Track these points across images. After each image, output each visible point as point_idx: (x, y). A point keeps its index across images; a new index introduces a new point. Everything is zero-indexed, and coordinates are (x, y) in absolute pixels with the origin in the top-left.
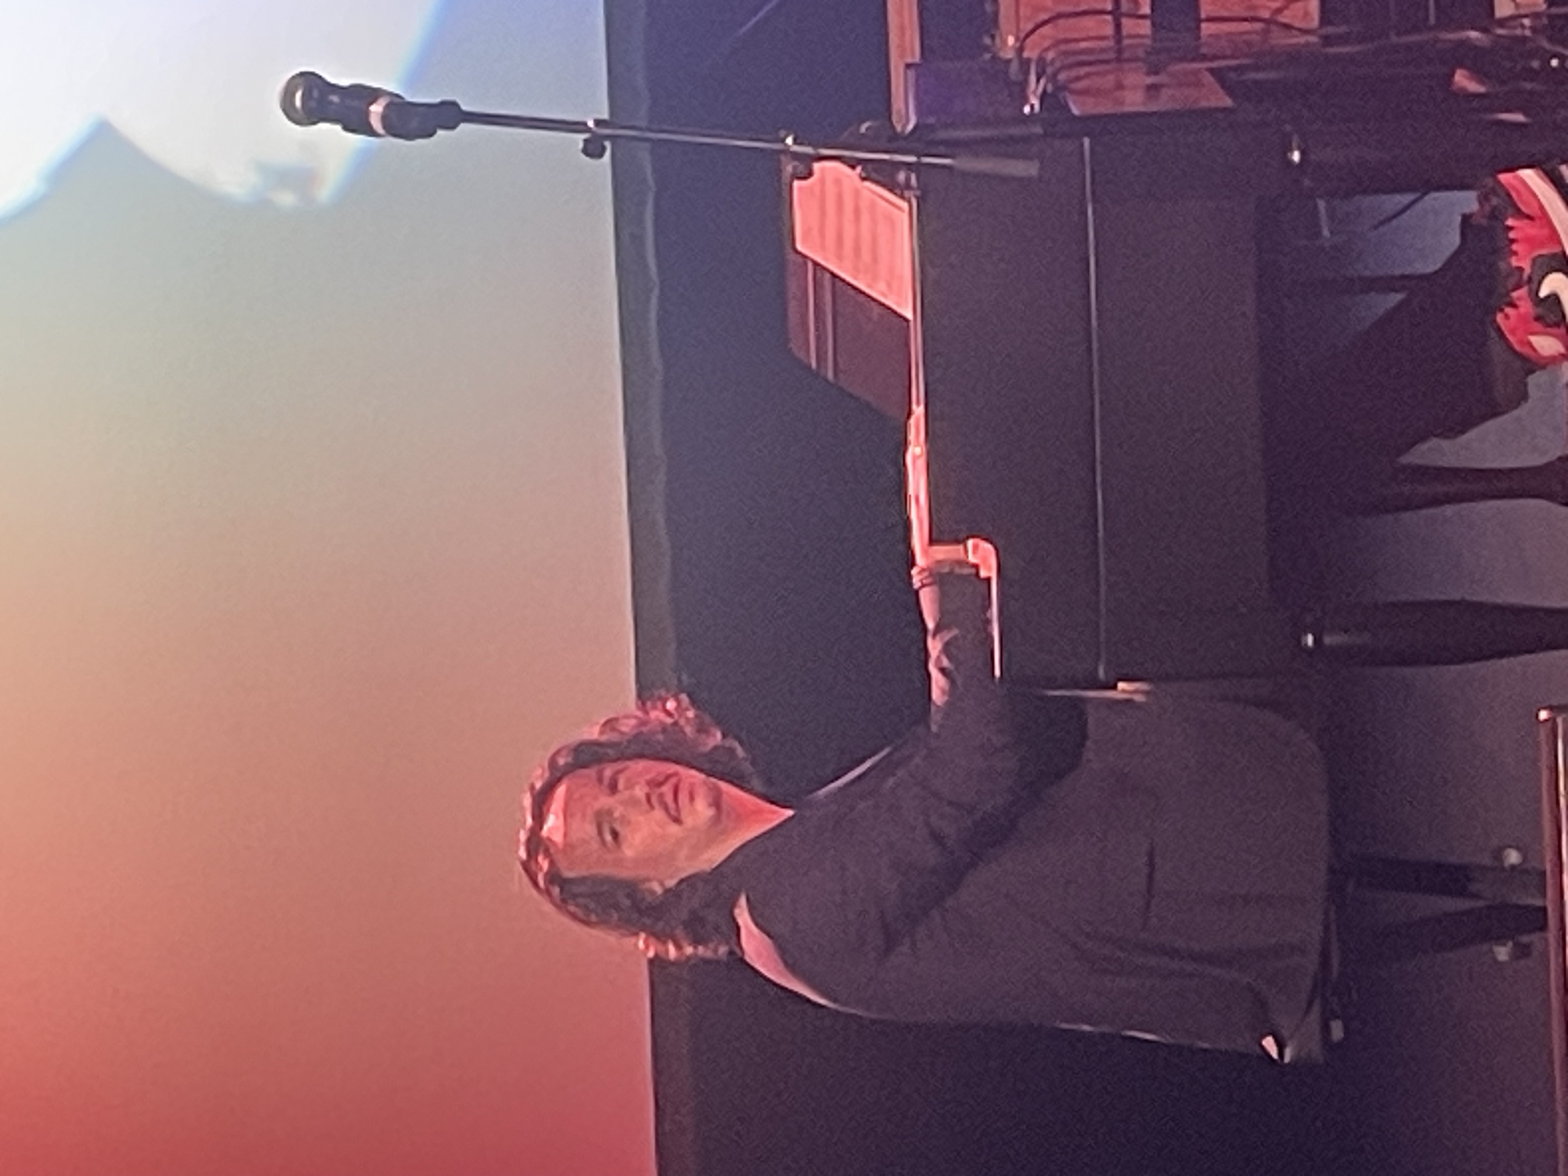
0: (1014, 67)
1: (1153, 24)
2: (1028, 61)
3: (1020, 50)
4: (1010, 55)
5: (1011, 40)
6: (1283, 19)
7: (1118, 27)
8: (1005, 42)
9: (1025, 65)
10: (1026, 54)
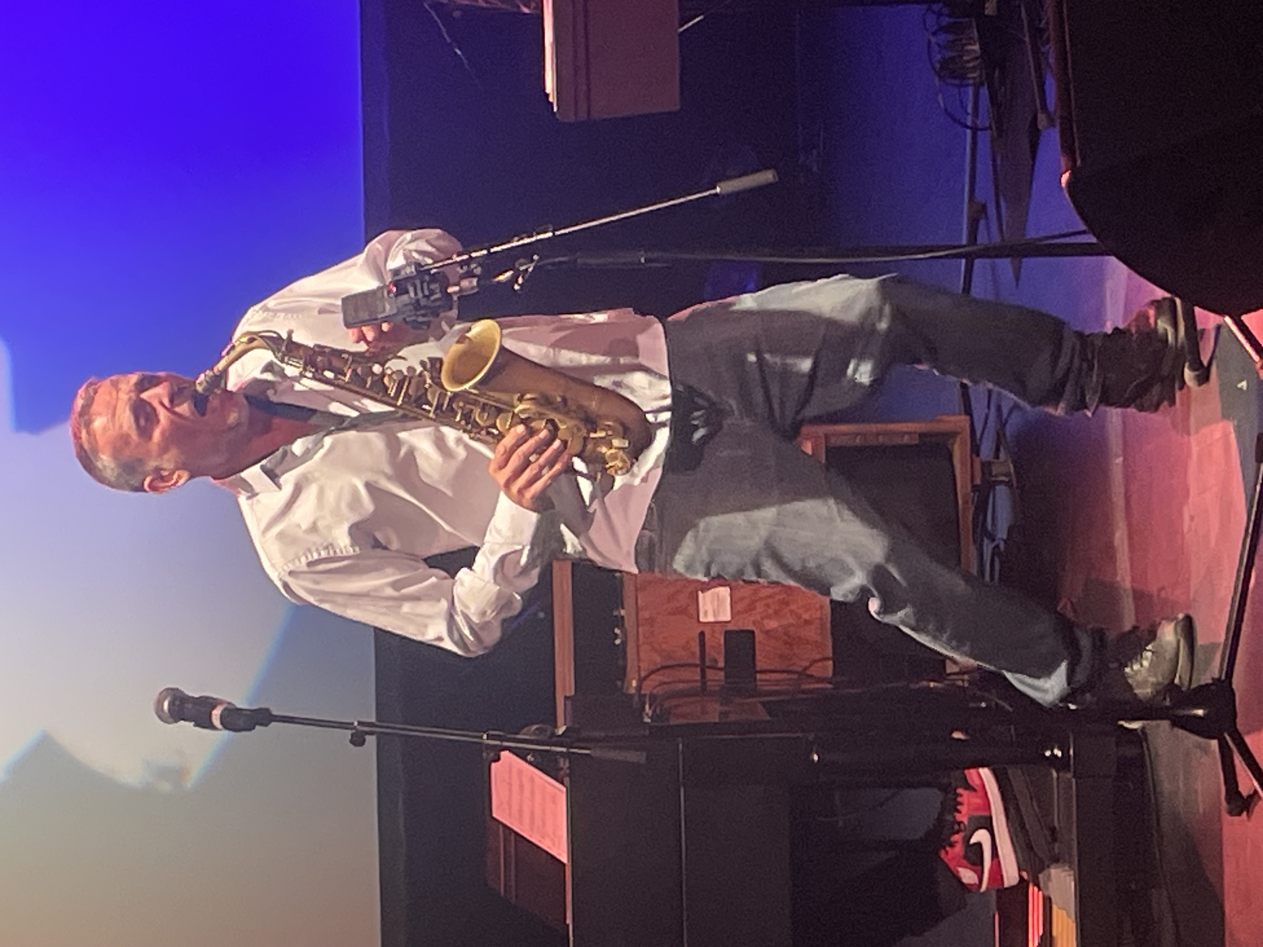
0: (636, 698)
1: (726, 673)
2: (645, 695)
3: (639, 688)
4: (632, 691)
5: (634, 683)
6: (808, 672)
7: (703, 675)
8: (631, 683)
9: (642, 697)
10: (643, 692)
